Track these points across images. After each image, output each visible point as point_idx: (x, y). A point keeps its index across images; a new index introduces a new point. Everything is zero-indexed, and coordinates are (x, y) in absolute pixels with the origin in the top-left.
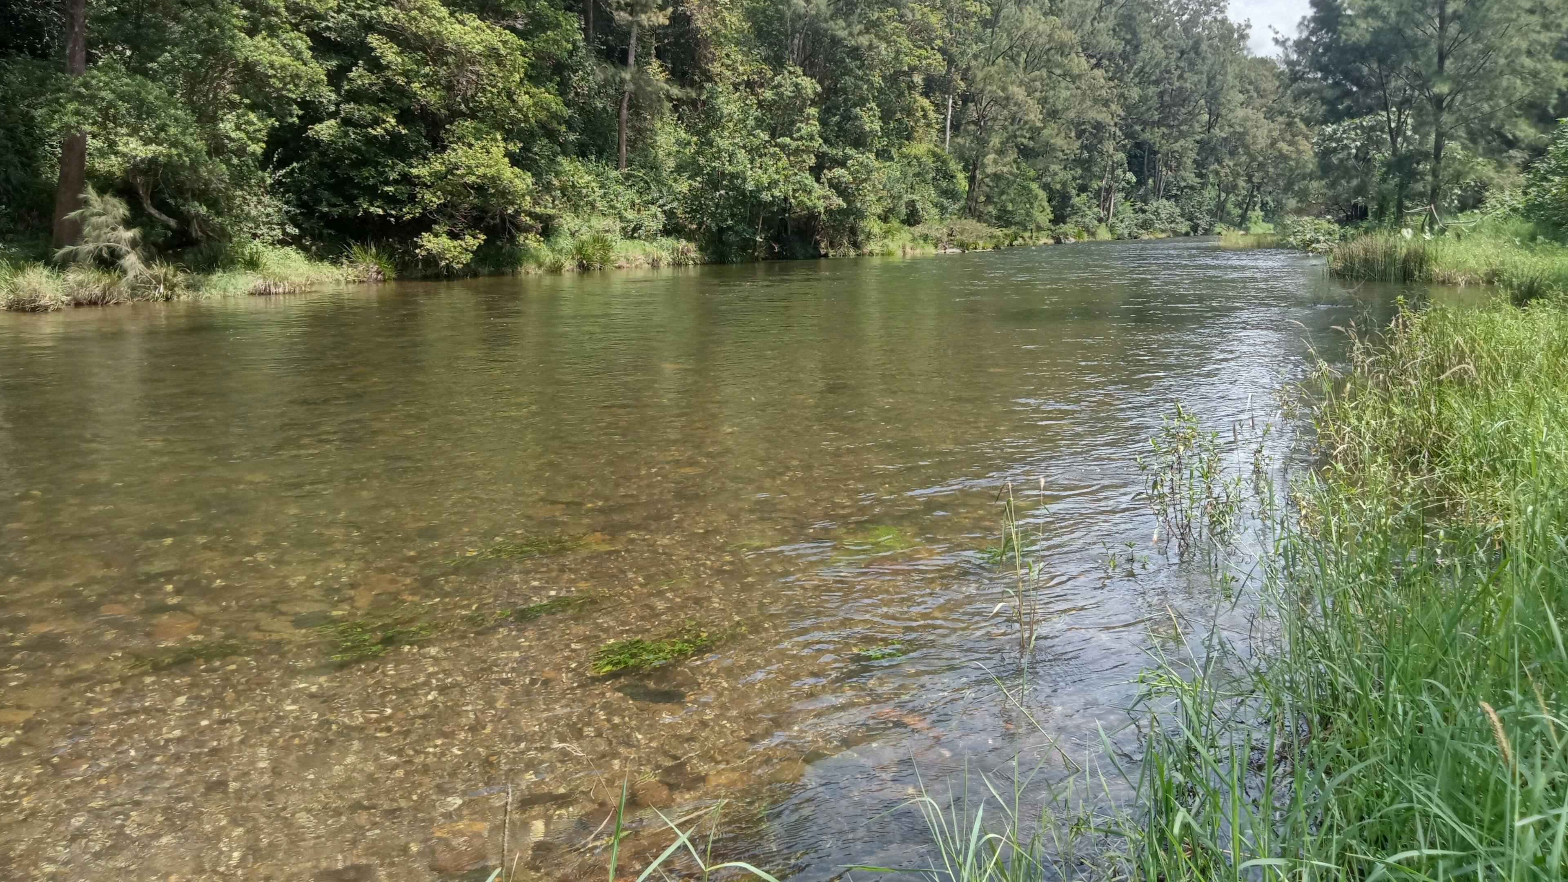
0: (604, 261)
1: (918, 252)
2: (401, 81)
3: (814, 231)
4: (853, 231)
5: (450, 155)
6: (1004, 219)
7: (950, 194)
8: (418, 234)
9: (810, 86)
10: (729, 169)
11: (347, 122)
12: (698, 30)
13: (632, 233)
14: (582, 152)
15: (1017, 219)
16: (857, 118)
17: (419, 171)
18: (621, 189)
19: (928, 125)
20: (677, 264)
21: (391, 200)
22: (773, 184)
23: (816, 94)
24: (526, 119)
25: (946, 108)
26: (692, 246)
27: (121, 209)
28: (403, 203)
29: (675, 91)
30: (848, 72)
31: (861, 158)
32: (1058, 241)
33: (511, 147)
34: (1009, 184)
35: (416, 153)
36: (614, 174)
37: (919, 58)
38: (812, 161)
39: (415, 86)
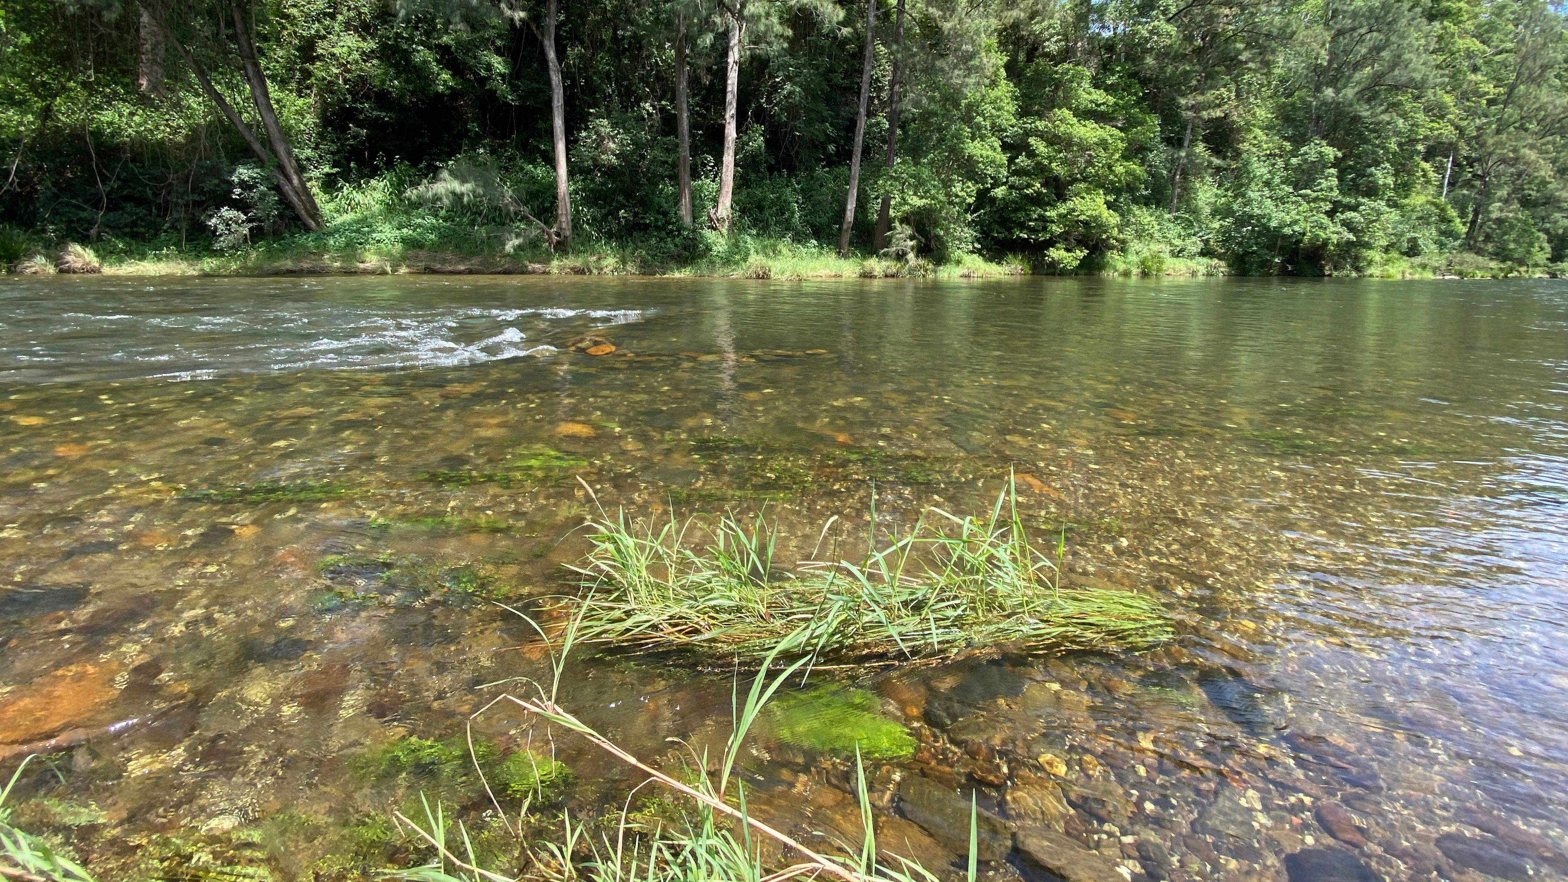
0: (1159, 270)
1: (1417, 277)
2: (1046, 162)
3: (1321, 258)
4: (1357, 258)
5: (1071, 205)
6: (1502, 255)
7: (1450, 234)
8: (1047, 249)
9: (1331, 152)
10: (1257, 211)
11: (1012, 187)
12: (1234, 122)
13: (1177, 254)
14: (1146, 202)
15: (1516, 256)
16: (1371, 175)
17: (1051, 213)
18: (1171, 225)
19: (1428, 182)
20: (1209, 275)
21: (1033, 230)
22: (1295, 222)
23: (1336, 158)
24: (1120, 181)
25: (1446, 170)
26: (1223, 263)
27: (909, 231)
28: (1038, 231)
29: (1216, 161)
30: (1366, 141)
31: (1373, 204)
32: (1553, 276)
33: (1108, 198)
34: (1512, 227)
35: (1049, 204)
36: (1167, 216)
37: (1431, 129)
38: (1328, 207)
39: (1054, 165)
